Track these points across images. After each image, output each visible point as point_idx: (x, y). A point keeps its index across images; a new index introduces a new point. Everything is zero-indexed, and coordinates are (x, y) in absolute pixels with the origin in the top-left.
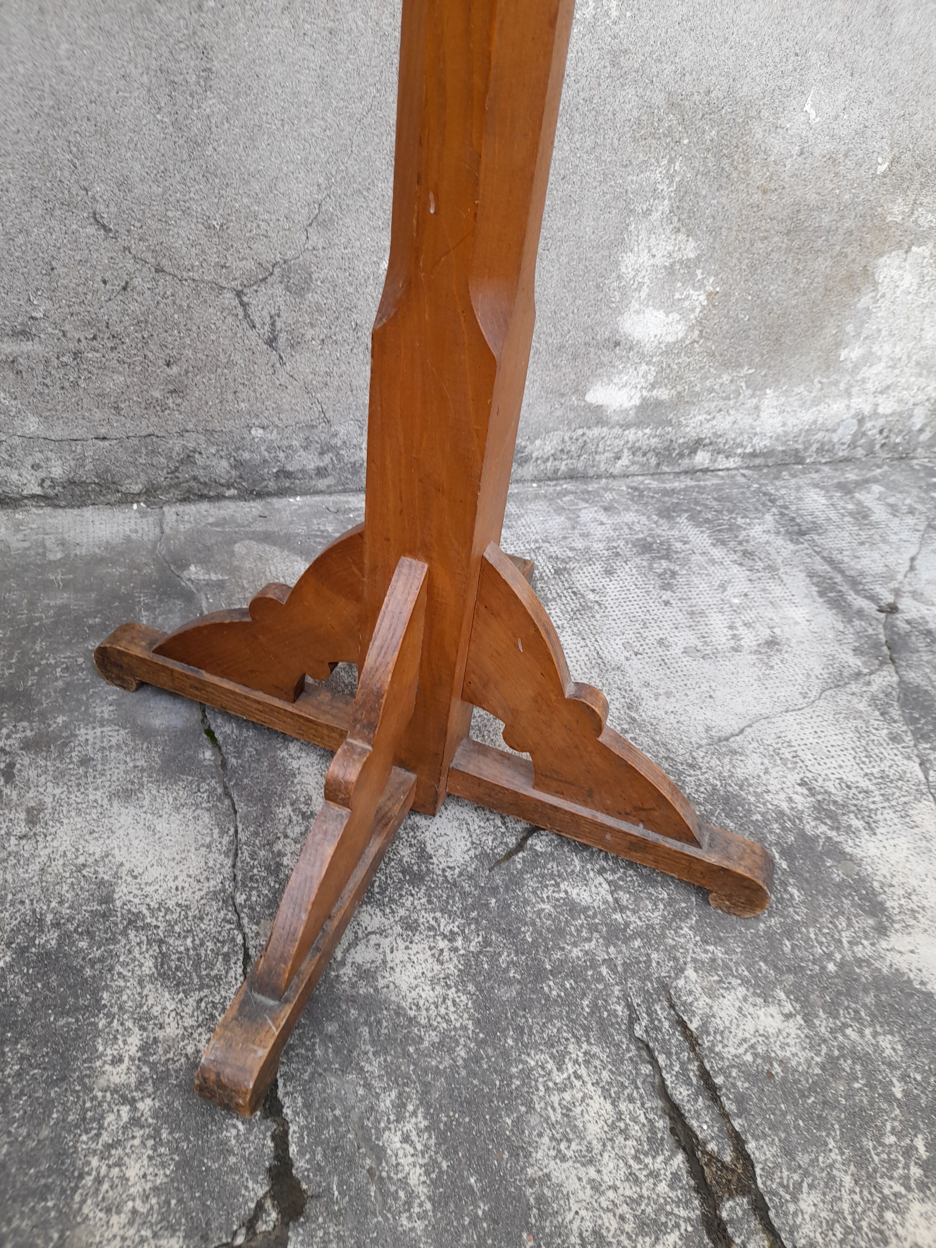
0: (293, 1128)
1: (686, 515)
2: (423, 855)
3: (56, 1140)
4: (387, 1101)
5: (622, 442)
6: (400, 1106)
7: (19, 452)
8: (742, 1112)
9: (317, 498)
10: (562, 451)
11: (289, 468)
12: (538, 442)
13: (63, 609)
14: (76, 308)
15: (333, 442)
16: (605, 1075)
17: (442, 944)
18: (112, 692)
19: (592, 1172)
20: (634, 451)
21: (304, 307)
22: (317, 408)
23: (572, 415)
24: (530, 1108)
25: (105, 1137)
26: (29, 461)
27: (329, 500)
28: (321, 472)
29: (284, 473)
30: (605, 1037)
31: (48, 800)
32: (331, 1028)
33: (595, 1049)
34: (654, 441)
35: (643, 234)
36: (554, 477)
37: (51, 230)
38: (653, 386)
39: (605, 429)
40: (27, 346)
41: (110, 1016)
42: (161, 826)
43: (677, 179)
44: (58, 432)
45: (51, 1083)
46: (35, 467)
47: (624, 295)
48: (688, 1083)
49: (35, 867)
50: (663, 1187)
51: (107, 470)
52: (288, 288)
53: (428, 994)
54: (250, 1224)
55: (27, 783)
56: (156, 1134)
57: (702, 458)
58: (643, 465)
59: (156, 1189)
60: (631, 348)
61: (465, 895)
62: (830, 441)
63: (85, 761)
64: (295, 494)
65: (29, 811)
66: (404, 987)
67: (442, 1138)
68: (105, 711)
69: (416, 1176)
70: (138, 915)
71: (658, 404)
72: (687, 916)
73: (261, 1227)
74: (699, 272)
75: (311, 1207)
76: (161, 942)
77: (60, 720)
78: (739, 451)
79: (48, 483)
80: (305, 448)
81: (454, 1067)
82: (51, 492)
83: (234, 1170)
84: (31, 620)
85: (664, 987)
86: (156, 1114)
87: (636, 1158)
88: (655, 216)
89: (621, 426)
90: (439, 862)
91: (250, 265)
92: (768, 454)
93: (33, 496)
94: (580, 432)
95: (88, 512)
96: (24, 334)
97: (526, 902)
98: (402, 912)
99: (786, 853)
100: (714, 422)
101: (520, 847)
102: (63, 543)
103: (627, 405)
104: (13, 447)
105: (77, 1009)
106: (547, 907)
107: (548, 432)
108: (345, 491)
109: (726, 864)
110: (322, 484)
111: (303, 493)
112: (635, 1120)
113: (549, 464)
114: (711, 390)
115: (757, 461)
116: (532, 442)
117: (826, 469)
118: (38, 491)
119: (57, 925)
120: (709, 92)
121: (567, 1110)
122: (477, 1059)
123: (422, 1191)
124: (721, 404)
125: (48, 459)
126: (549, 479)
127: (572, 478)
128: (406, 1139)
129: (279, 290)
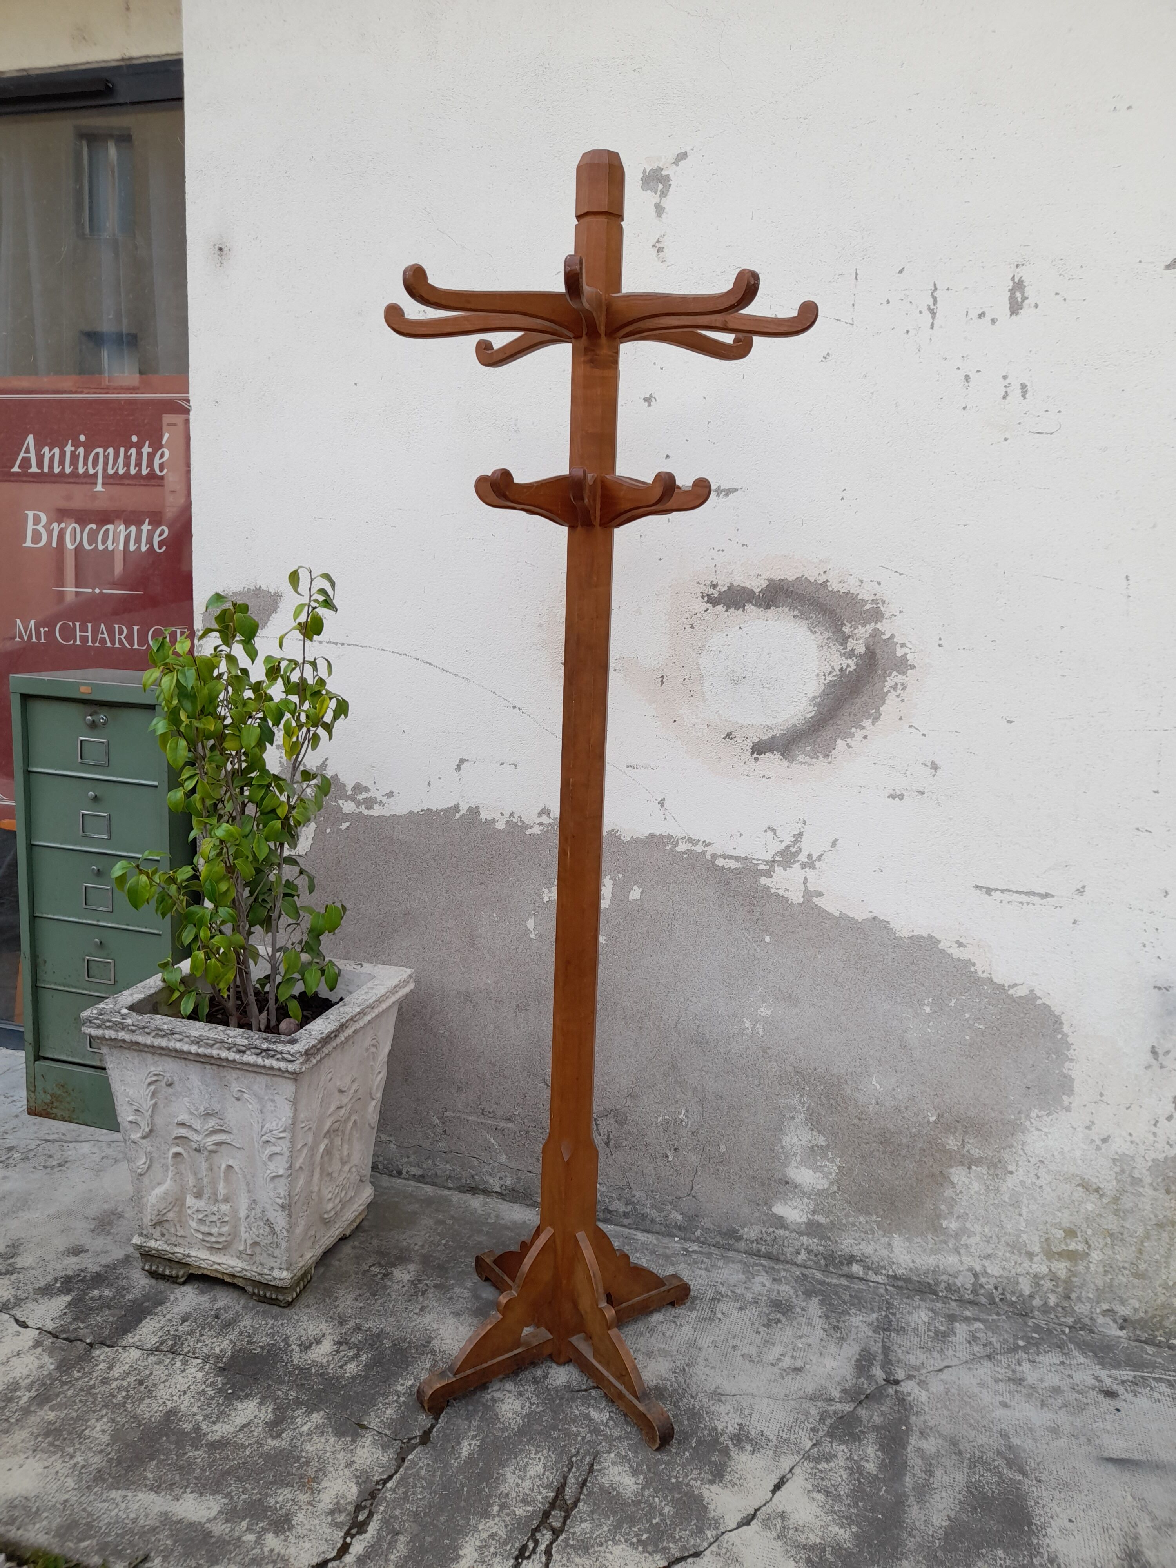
0: (439, 1425)
1: (821, 1298)
2: (545, 1377)
3: (374, 1395)
4: (472, 1433)
5: (799, 1244)
6: (474, 1437)
7: (496, 1170)
8: (587, 1495)
9: (622, 1229)
10: (761, 1239)
11: (610, 1208)
12: (746, 1229)
13: (480, 1243)
14: (531, 1113)
15: (633, 1199)
16: (549, 1463)
17: (528, 1404)
18: (476, 1278)
19: (520, 1482)
20: (809, 1251)
21: (623, 1130)
22: (625, 1180)
23: (765, 1218)
24: (516, 1458)
25: (387, 1401)
26: (499, 1175)
27: (627, 1231)
28: (626, 1215)
29: (607, 1210)
30: (560, 1455)
31: (431, 1306)
32: (470, 1408)
33: (553, 1456)
34: (821, 1248)
35: (792, 1128)
36: (758, 1254)
37: (528, 1082)
38: (814, 1213)
39: (787, 1232)
40: (510, 1125)
41: (408, 1373)
42: (461, 1328)
43: (806, 1105)
44: (513, 1165)
45: (381, 1381)
46: (501, 1178)
47: (786, 1157)
48: (577, 1479)
49: (414, 1324)
50: (539, 1497)
51: (529, 1188)
52: (616, 1121)
53: (510, 1415)
54: (410, 1439)
55: (428, 1298)
56: (400, 1407)
57: (856, 1269)
58: (816, 1263)
59: (391, 1419)
60: (796, 1187)
61: (549, 1394)
62: (955, 1284)
63: (450, 1298)
64: (611, 1224)
65: (423, 1307)
66: (503, 1409)
67: (480, 1450)
68: (469, 1284)
69: (465, 1454)
70: (435, 1351)
71: (819, 1225)
72: (631, 1440)
73: (412, 1441)
74: (830, 1153)
75: (429, 1444)
76: (436, 1361)
77: (452, 1282)
78: (884, 1272)
79: (504, 1187)
80: (619, 1200)
81: (500, 1437)
82: (504, 1192)
83: (415, 1426)
84: (465, 1243)
85: (598, 1453)
86: (404, 1402)
87: (538, 1487)
88: (798, 1120)
89: (797, 1233)
90: (550, 1381)
91: (601, 1108)
92: (908, 1280)
93: (497, 1192)
94: (771, 1230)
95: (516, 1206)
96: (508, 1120)
97: (571, 1407)
98: (522, 1389)
99: (700, 1442)
100: (861, 1247)
101: (586, 1390)
102: (497, 1216)
103: (799, 1220)
104: (494, 1167)
105: (400, 1367)
106: (577, 1412)
107: (752, 1225)
108: (637, 1229)
109: (645, 1412)
110: (626, 1221)
111: (615, 1225)
112: (547, 1478)
113: (754, 1245)
114: (853, 1225)
115: (900, 1283)
116: (743, 1229)
117: (954, 1304)
118: (499, 1190)
119: (409, 1343)
120: (815, 1069)
121: (527, 1464)
122: (509, 1439)
123: (463, 1458)
124: (863, 1235)
125: (506, 1176)
126: (755, 1255)
127: (770, 1258)
128: (470, 1445)
129: (612, 1121)
